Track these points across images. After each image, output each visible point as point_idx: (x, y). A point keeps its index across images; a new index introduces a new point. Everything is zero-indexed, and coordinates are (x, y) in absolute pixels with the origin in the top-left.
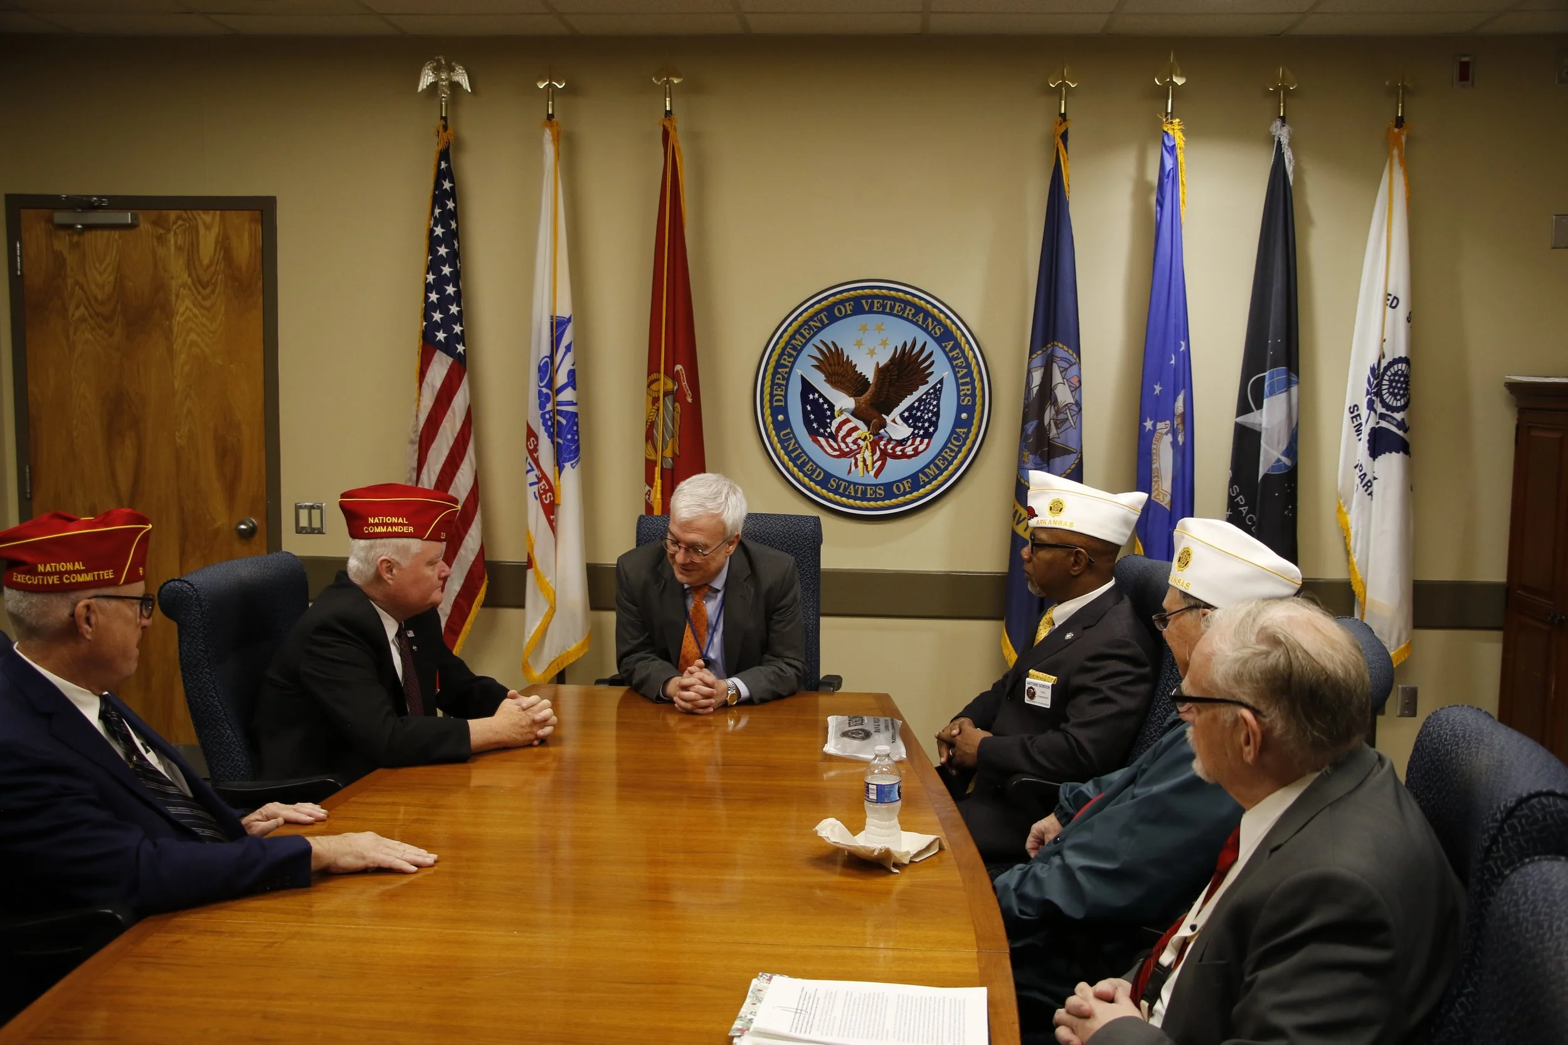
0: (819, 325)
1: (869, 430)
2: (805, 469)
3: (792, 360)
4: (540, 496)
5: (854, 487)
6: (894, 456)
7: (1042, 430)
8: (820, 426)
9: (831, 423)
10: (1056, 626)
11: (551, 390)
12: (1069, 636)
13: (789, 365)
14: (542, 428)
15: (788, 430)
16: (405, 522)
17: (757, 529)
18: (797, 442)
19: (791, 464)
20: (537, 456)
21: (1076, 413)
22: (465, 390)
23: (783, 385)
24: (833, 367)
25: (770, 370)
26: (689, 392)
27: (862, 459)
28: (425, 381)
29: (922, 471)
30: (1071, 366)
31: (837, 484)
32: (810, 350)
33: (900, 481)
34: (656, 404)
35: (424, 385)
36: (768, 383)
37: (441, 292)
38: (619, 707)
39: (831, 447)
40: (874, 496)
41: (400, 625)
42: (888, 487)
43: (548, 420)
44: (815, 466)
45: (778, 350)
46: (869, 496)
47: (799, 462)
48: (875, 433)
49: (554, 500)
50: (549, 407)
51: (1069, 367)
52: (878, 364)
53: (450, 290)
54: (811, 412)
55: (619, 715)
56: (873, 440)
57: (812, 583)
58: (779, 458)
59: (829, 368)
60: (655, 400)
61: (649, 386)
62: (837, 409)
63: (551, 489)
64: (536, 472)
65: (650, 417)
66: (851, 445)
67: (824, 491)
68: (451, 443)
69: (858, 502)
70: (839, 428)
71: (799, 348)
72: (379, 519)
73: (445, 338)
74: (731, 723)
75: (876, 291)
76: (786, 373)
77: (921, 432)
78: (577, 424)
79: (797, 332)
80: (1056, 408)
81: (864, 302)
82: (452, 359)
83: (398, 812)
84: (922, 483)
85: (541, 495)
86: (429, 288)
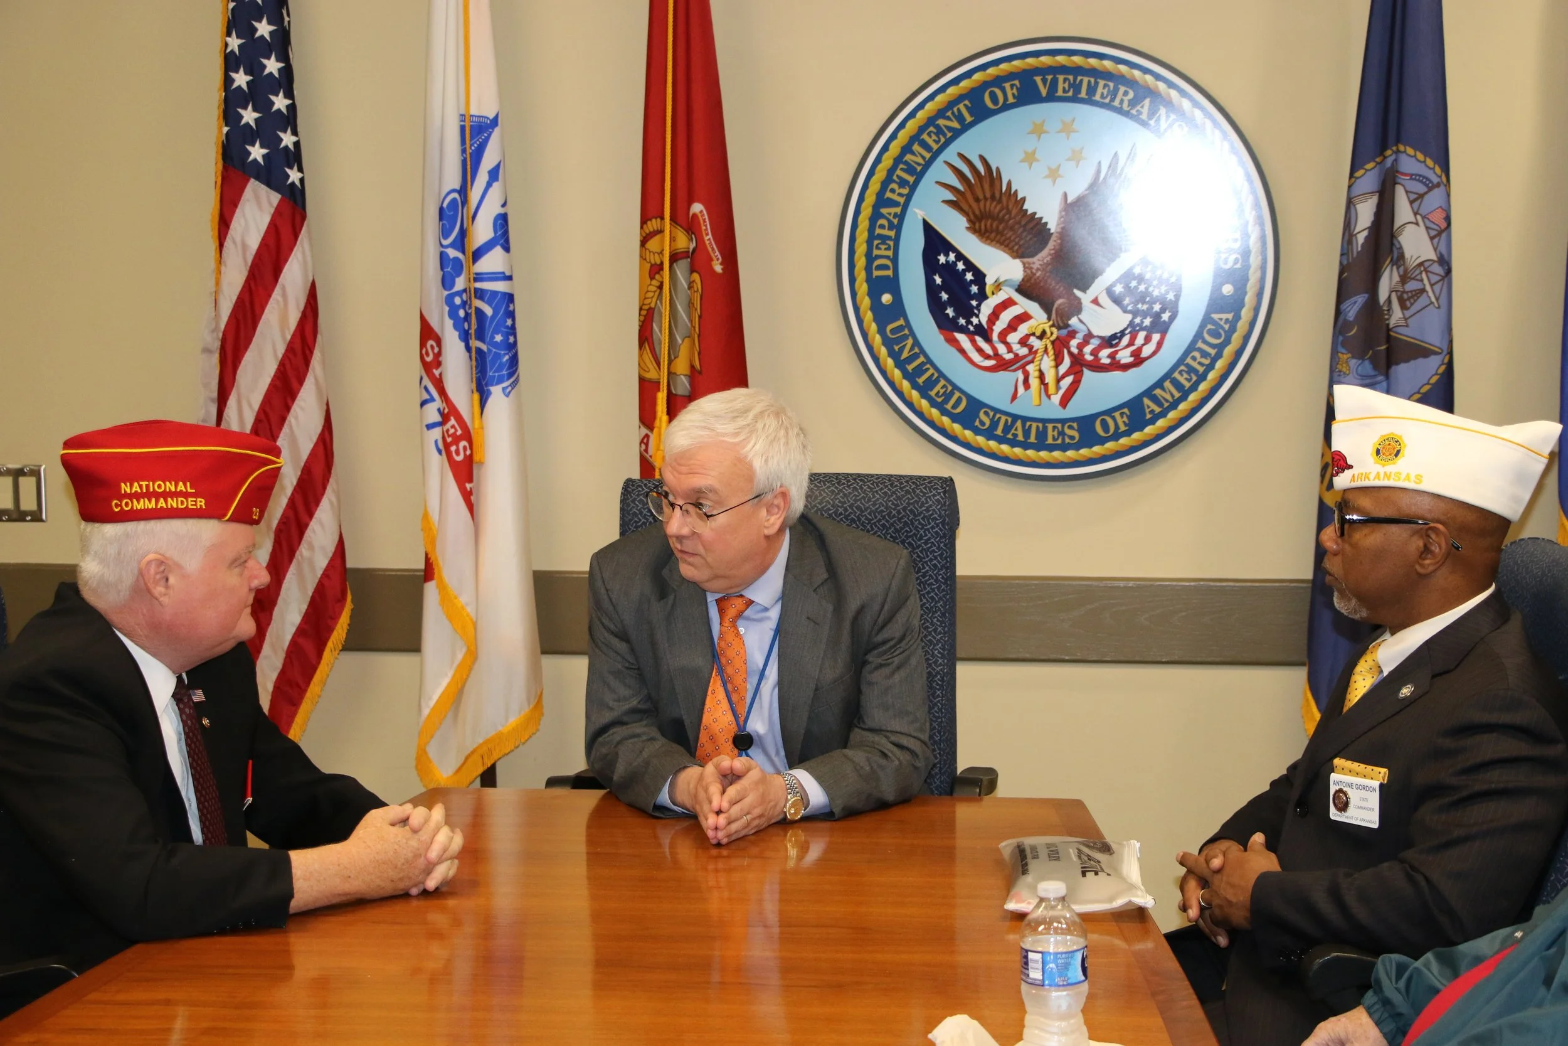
0: (955, 125)
1: (1049, 319)
2: (933, 393)
3: (905, 191)
4: (445, 448)
5: (1023, 426)
6: (1097, 367)
7: (1374, 311)
8: (959, 313)
9: (978, 306)
10: (1385, 673)
11: (463, 252)
12: (1406, 691)
13: (902, 200)
14: (449, 323)
15: (901, 322)
16: (189, 490)
17: (840, 502)
18: (916, 343)
19: (906, 385)
20: (441, 375)
21: (1438, 278)
22: (303, 253)
23: (889, 238)
24: (982, 204)
25: (867, 211)
26: (717, 253)
27: (1037, 374)
28: (229, 236)
29: (1148, 393)
30: (1430, 189)
31: (992, 420)
32: (939, 171)
33: (1109, 412)
34: (657, 277)
35: (228, 243)
36: (862, 236)
37: (255, 70)
38: (589, 827)
39: (980, 351)
40: (1059, 441)
41: (179, 679)
42: (1085, 423)
43: (458, 307)
44: (950, 388)
45: (880, 174)
46: (1050, 441)
47: (921, 381)
48: (1061, 324)
49: (471, 455)
50: (460, 283)
51: (1426, 193)
52: (1065, 195)
53: (272, 66)
54: (943, 287)
55: (591, 841)
56: (1058, 338)
57: (940, 599)
58: (883, 373)
59: (974, 205)
60: (656, 269)
61: (644, 242)
62: (989, 281)
63: (467, 436)
64: (438, 403)
65: (647, 301)
66: (1016, 347)
67: (968, 434)
68: (281, 350)
69: (1031, 453)
70: (994, 316)
71: (919, 168)
72: (141, 487)
73: (264, 156)
74: (793, 852)
75: (1061, 59)
76: (896, 215)
77: (1147, 322)
78: (512, 315)
79: (915, 138)
80: (1402, 269)
81: (1038, 79)
82: (279, 196)
83: (174, 1018)
84: (1148, 416)
85: (447, 446)
86: (231, 62)
